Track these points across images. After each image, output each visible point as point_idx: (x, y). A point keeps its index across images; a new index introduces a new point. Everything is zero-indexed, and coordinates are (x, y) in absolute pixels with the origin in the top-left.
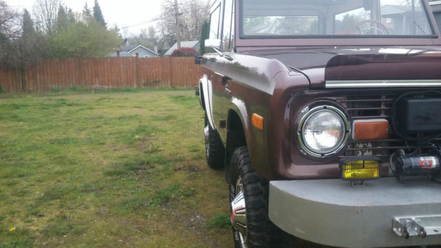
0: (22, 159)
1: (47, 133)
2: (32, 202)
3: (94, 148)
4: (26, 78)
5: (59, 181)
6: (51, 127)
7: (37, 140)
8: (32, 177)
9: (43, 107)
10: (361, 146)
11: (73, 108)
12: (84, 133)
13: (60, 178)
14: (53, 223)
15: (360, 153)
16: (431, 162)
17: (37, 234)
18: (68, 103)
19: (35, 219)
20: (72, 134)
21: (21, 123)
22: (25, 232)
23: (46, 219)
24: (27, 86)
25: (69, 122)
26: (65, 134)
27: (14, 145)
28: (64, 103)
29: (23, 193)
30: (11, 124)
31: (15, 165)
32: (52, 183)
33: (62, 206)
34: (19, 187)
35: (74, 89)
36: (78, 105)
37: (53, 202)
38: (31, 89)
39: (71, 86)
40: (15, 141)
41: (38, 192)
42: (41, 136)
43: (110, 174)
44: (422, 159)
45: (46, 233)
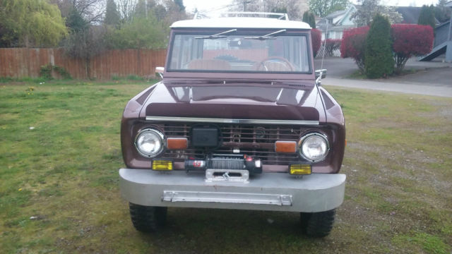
0: (53, 142)
1: (82, 121)
2: (43, 174)
3: (109, 137)
4: (91, 67)
5: (69, 161)
6: (89, 116)
7: (73, 127)
8: (53, 156)
9: (93, 96)
10: (179, 152)
11: (117, 99)
12: (111, 123)
13: (71, 158)
14: (49, 188)
15: (178, 156)
16: (200, 164)
17: (36, 194)
18: (115, 94)
19: (39, 185)
20: (101, 124)
21: (68, 111)
22: (29, 192)
23: (46, 185)
24: (92, 73)
25: (105, 113)
26: (96, 122)
27: (52, 131)
28: (111, 94)
29: (41, 167)
30: (60, 111)
31: (45, 147)
32: (64, 162)
33: (60, 178)
34: (40, 163)
35: (132, 79)
36: (123, 96)
37: (56, 175)
38: (95, 76)
39: (130, 75)
40: (56, 127)
41: (51, 168)
42: (77, 124)
43: (106, 157)
44: (196, 162)
45: (40, 194)
